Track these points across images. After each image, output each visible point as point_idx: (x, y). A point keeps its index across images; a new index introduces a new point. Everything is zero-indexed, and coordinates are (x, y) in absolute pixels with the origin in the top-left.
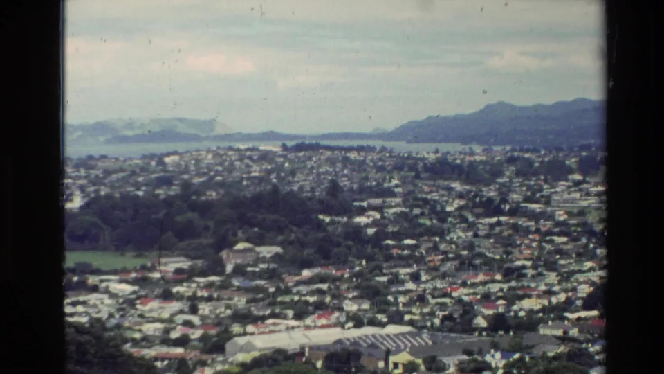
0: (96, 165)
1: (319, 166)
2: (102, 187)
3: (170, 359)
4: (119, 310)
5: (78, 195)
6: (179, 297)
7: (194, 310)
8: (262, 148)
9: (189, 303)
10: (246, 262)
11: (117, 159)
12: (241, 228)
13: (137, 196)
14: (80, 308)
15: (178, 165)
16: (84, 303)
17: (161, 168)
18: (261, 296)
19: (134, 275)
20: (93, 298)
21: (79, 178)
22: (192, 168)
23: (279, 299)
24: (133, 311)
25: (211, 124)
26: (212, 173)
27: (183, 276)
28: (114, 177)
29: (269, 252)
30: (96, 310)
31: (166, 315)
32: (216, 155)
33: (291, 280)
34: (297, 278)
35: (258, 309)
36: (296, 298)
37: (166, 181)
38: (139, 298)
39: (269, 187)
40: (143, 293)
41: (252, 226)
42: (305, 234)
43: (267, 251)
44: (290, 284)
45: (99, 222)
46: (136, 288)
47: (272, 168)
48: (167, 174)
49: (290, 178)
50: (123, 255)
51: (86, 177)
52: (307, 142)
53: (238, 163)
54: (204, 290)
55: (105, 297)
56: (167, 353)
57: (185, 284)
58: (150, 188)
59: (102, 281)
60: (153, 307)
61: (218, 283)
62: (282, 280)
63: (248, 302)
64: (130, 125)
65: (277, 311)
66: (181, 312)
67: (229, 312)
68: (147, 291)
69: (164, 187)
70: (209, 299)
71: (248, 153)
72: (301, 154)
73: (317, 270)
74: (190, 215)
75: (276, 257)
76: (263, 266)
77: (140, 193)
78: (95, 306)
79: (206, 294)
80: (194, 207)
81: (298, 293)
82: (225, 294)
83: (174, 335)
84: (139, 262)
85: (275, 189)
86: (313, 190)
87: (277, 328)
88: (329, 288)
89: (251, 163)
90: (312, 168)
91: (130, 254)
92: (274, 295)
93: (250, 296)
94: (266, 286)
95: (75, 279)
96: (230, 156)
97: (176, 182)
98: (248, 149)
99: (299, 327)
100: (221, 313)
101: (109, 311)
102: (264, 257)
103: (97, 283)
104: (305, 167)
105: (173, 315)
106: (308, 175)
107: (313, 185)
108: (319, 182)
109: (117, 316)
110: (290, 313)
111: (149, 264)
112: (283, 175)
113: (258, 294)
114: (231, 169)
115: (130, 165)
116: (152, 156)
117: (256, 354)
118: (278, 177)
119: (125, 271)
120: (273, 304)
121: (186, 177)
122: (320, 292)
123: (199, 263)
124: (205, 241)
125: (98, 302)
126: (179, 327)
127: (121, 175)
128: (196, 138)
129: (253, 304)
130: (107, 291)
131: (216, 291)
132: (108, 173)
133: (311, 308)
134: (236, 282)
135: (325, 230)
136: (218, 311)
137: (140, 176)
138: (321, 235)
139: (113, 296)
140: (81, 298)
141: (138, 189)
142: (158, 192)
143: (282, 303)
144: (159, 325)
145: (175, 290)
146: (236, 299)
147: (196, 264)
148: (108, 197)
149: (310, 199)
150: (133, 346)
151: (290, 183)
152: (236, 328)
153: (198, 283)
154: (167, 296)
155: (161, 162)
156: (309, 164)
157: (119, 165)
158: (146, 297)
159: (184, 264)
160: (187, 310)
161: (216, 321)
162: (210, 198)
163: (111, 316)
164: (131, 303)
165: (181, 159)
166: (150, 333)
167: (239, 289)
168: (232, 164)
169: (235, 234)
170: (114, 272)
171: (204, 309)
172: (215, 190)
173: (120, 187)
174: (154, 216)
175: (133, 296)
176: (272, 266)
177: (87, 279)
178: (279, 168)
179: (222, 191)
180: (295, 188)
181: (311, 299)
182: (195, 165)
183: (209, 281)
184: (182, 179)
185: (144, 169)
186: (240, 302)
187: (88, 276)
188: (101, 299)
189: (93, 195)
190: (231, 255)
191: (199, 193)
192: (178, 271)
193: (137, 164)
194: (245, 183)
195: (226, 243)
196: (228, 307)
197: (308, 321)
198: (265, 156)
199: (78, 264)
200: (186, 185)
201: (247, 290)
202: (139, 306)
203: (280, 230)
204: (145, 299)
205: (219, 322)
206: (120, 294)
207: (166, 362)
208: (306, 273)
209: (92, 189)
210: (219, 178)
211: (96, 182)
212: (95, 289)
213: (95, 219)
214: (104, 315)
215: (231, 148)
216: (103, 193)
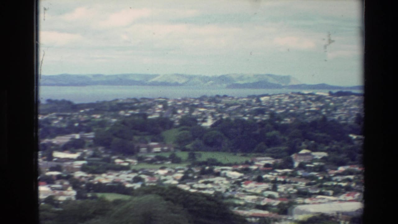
0: (220, 101)
1: (351, 106)
2: (224, 114)
3: (259, 217)
4: (232, 187)
5: (210, 118)
6: (267, 181)
7: (275, 189)
8: (317, 93)
9: (272, 184)
10: (306, 161)
11: (233, 98)
12: (304, 141)
13: (244, 120)
14: (209, 186)
15: (268, 102)
16: (212, 183)
17: (258, 103)
18: (314, 181)
19: (241, 167)
20: (217, 180)
21: (211, 108)
22: (276, 104)
23: (325, 184)
24: (240, 189)
25: (288, 78)
26: (288, 108)
27: (269, 168)
28: (231, 108)
29: (320, 156)
30: (218, 187)
31: (258, 191)
32: (291, 97)
33: (332, 173)
34: (336, 172)
35: (312, 189)
36: (335, 183)
37: (261, 112)
38: (244, 180)
39: (321, 117)
40: (245, 178)
41: (311, 140)
42: (342, 146)
43: (319, 155)
44: (332, 175)
45: (223, 135)
46: (242, 175)
47: (323, 106)
48: (263, 108)
49: (334, 112)
50: (235, 155)
51: (215, 108)
52: (344, 91)
53: (303, 102)
54: (282, 177)
55: (224, 179)
56: (259, 214)
57: (271, 173)
58: (252, 116)
59: (222, 170)
60: (251, 186)
61: (290, 173)
62: (327, 172)
63: (307, 185)
64: (241, 78)
65: (324, 191)
66: (268, 189)
67: (295, 190)
68: (249, 177)
69: (260, 115)
70: (284, 183)
71: (310, 96)
72: (340, 98)
73: (347, 167)
74: (274, 132)
75: (324, 159)
76: (316, 164)
77: (246, 118)
78: (217, 184)
79: (282, 179)
80: (276, 127)
81: (336, 181)
82: (293, 180)
83: (263, 203)
84: (244, 159)
85: (325, 118)
86: (346, 119)
87: (323, 201)
88: (355, 179)
89: (311, 103)
90: (346, 106)
91: (239, 154)
92: (322, 181)
93: (308, 181)
94: (317, 176)
95: (207, 168)
96: (298, 98)
97: (267, 112)
98: (309, 94)
99: (335, 201)
100: (291, 191)
101: (226, 187)
102: (316, 159)
103: (219, 171)
104: (342, 106)
105: (263, 191)
106: (344, 110)
107: (347, 116)
108: (350, 115)
109: (231, 191)
110: (331, 192)
111: (250, 161)
112: (329, 110)
113: (312, 180)
114: (298, 106)
115: (240, 102)
116: (253, 97)
117: (310, 216)
118: (326, 111)
119: (236, 164)
120: (321, 187)
121: (272, 109)
122: (349, 180)
123: (279, 161)
124: (283, 148)
125: (220, 182)
126: (266, 199)
127: (235, 107)
128: (278, 87)
129: (309, 186)
130: (225, 176)
131: (288, 178)
132: (228, 105)
133: (343, 189)
134: (300, 173)
135: (352, 144)
136: (289, 189)
137: (247, 108)
138: (350, 146)
139: (229, 179)
140: (211, 180)
141: (245, 116)
142: (256, 118)
143: (326, 186)
144: (254, 197)
145: (264, 176)
146: (300, 183)
147: (277, 162)
148: (227, 120)
149: (345, 124)
150: (239, 209)
151: (333, 115)
152: (300, 200)
153: (278, 173)
154: (260, 180)
155: (258, 101)
156: (345, 104)
157: (234, 101)
158: (247, 180)
159: (270, 161)
160: (271, 188)
161: (287, 195)
162: (286, 122)
163: (227, 190)
164: (238, 183)
165: (270, 99)
166: (249, 201)
167: (302, 177)
168: (299, 103)
169: (300, 145)
170: (230, 165)
171: (281, 188)
172: (289, 118)
173: (235, 114)
174: (254, 132)
175: (240, 180)
176: (322, 164)
177: (214, 168)
178: (327, 106)
179: (294, 119)
180: (336, 118)
181: (344, 184)
182: (278, 102)
183: (284, 171)
184: (271, 111)
185: (249, 104)
186: (302, 185)
187: (213, 166)
188: (221, 181)
189: (219, 119)
190: (298, 157)
191: (280, 119)
192: (267, 165)
193: (244, 101)
194: (307, 114)
195: (294, 149)
196: (295, 188)
197: (342, 197)
198: (319, 99)
199: (209, 160)
200: (272, 114)
201: (306, 178)
202: (243, 186)
203: (327, 143)
204: (247, 181)
205: (289, 196)
206: (233, 178)
207: (258, 219)
208: (341, 169)
209: (219, 115)
210: (291, 111)
211: (221, 110)
212: (218, 174)
213: (219, 133)
214: (223, 190)
215: (299, 93)
216: (224, 117)
